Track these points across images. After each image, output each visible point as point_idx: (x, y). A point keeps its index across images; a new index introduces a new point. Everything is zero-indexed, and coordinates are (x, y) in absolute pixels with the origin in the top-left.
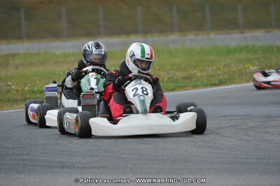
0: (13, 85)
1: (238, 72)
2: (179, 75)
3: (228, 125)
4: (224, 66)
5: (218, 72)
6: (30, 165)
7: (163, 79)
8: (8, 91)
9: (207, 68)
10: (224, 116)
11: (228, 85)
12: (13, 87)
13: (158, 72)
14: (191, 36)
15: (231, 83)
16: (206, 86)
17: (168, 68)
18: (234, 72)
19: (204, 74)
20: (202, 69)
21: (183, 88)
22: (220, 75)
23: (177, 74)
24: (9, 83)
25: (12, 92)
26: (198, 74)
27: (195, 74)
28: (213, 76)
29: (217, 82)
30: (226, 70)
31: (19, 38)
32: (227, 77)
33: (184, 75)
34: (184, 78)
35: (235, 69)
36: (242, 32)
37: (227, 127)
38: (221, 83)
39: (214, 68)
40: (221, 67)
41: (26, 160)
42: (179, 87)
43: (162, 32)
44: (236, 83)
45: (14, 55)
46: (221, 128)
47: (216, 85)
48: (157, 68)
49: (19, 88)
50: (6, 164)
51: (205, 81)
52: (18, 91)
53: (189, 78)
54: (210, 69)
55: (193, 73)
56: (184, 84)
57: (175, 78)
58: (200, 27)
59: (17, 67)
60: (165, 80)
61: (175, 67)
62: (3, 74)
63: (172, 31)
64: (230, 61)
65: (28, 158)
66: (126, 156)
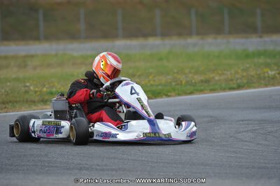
0: (31, 85)
1: (256, 76)
2: (198, 78)
3: (246, 129)
4: (243, 70)
5: (237, 76)
6: (48, 167)
7: (181, 82)
8: (26, 92)
9: (225, 72)
10: (243, 121)
11: (246, 89)
12: (32, 88)
13: (176, 75)
14: (210, 39)
15: (249, 87)
16: (224, 90)
17: (187, 71)
18: (252, 76)
19: (222, 77)
20: (220, 72)
21: (201, 91)
22: (237, 79)
23: (196, 77)
24: (28, 84)
25: (31, 93)
26: (217, 78)
27: (213, 78)
28: (232, 80)
29: (235, 86)
30: (245, 74)
31: (37, 39)
32: (245, 81)
33: (202, 78)
34: (202, 81)
35: (253, 73)
36: (261, 37)
37: (245, 131)
38: (239, 87)
39: (233, 72)
40: (240, 71)
41: (44, 161)
42: (197, 90)
43: (180, 35)
44: (255, 88)
45: (32, 56)
46: (240, 132)
47: (233, 89)
48: (175, 71)
49: (37, 89)
50: (24, 165)
51: (223, 85)
52: (36, 92)
53: (207, 81)
54: (229, 73)
55: (211, 76)
56: (202, 88)
57: (193, 81)
58: (218, 31)
59: (35, 68)
60: (183, 82)
61: (193, 71)
62: (21, 75)
63: (190, 34)
64: (248, 65)
65: (46, 159)
66: (143, 159)
